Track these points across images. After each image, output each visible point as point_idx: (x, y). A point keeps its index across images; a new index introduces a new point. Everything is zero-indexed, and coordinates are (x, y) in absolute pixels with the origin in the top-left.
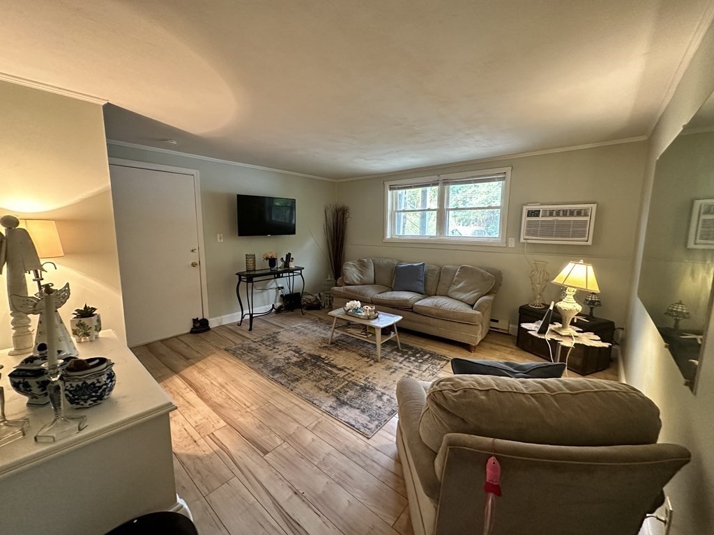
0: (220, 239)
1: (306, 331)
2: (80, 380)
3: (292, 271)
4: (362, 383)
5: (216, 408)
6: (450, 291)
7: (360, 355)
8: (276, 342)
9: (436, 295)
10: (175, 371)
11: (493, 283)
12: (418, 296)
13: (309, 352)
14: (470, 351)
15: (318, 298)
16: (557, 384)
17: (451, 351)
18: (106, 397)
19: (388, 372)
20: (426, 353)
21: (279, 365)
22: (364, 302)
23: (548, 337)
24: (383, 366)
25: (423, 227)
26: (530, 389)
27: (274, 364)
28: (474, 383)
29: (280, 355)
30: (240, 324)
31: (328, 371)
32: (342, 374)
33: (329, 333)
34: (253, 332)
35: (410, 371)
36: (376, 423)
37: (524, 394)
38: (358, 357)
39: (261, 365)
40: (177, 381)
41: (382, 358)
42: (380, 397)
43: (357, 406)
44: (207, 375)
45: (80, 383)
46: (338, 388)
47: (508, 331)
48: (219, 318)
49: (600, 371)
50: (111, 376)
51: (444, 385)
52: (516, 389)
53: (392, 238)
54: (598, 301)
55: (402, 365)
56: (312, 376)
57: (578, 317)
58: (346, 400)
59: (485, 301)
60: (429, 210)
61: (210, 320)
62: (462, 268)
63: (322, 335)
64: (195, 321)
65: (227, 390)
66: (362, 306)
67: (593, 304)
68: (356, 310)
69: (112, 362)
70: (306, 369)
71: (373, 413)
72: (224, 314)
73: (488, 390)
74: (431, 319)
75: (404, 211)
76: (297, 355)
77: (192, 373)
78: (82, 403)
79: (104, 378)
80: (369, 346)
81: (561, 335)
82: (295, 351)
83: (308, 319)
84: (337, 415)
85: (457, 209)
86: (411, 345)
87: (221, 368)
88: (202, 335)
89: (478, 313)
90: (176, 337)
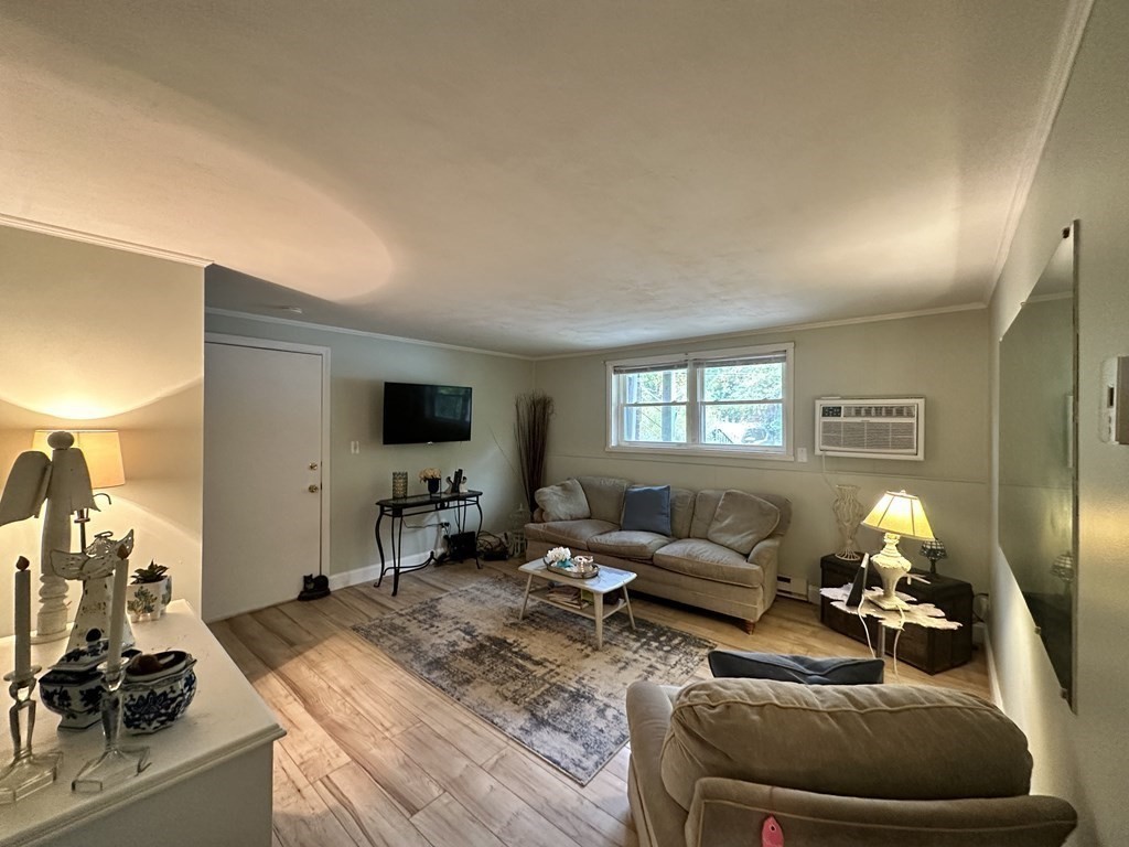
0: (355, 448)
1: (483, 598)
2: (146, 688)
3: (464, 498)
4: (573, 686)
5: (334, 729)
6: (710, 531)
7: (570, 638)
8: (435, 616)
9: (689, 537)
10: (271, 666)
11: (777, 517)
12: (662, 539)
13: (487, 633)
14: (747, 632)
15: (504, 540)
16: (869, 695)
17: (717, 631)
18: (179, 715)
19: (615, 668)
20: (675, 635)
21: (438, 655)
22: (576, 549)
23: (862, 611)
24: (608, 658)
25: (667, 429)
26: (828, 704)
27: (431, 653)
28: (742, 693)
29: (441, 638)
30: (377, 585)
31: (517, 666)
32: (540, 671)
33: (521, 601)
34: (399, 598)
35: (651, 666)
36: (596, 757)
37: (818, 711)
38: (566, 642)
39: (411, 655)
40: (273, 682)
41: (605, 643)
42: (601, 712)
43: (564, 728)
44: (323, 673)
45: (145, 694)
46: (533, 696)
47: (806, 596)
48: (345, 574)
49: (957, 666)
50: (191, 682)
51: (696, 696)
52: (807, 703)
53: (618, 445)
54: (942, 551)
55: (637, 656)
56: (491, 675)
57: (914, 576)
58: (546, 718)
59: (767, 549)
60: (675, 403)
61: (330, 578)
62: (727, 494)
63: (510, 604)
64: (307, 579)
65: (353, 699)
66: (572, 556)
67: (935, 555)
68: (563, 562)
69: (194, 657)
70: (482, 663)
71: (590, 739)
72: (355, 568)
73: (763, 706)
74: (683, 577)
75: (636, 405)
76: (468, 637)
77: (299, 669)
78: (144, 725)
79: (181, 684)
80: (585, 622)
81: (883, 609)
82: (465, 631)
83: (487, 575)
84: (531, 744)
85: (716, 403)
86: (651, 620)
87: (346, 661)
88: (315, 603)
89: (757, 568)
90: (275, 606)
